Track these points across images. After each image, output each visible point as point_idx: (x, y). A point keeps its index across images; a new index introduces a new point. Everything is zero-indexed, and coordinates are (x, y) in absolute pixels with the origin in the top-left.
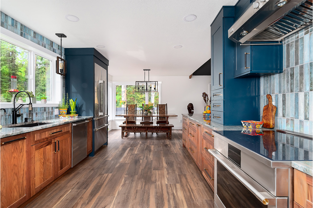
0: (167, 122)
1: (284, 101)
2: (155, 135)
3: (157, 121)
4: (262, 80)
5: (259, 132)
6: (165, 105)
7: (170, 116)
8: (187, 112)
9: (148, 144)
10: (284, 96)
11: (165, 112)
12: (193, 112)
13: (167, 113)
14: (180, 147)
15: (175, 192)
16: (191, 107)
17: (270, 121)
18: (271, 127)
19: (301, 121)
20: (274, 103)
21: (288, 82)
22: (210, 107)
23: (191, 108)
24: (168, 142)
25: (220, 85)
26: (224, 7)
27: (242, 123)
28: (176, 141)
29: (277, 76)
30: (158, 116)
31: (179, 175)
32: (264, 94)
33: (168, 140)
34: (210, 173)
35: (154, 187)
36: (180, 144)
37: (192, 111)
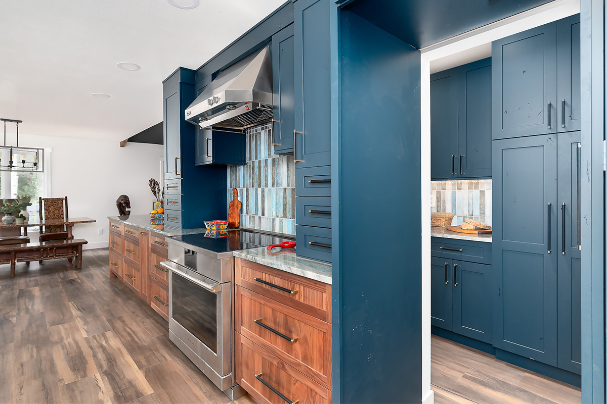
0: (69, 236)
1: (247, 196)
2: (35, 265)
3: (39, 235)
5: (224, 233)
6: (62, 200)
7: (77, 222)
9: (23, 287)
10: (247, 190)
11: (63, 215)
12: (129, 212)
13: (67, 217)
14: (104, 280)
15: (104, 343)
16: (125, 203)
17: (235, 220)
18: (236, 226)
19: (260, 218)
20: (239, 199)
21: (250, 177)
22: (162, 202)
23: (124, 205)
24: (73, 275)
25: (177, 174)
26: (181, 68)
27: (205, 224)
28: (95, 271)
29: (241, 168)
30: (44, 224)
31: (109, 321)
32: (231, 187)
33: (75, 271)
34: (164, 299)
35: (60, 348)
36: (102, 274)
37: (127, 209)
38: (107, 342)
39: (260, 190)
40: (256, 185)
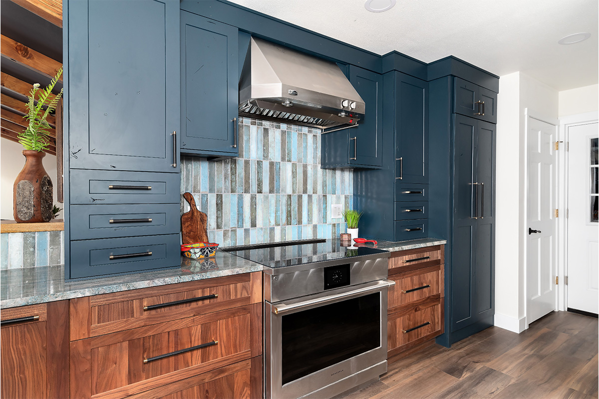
1: (219, 206)
10: (219, 197)
20: (199, 208)
21: (226, 178)
39: (247, 198)
40: (239, 189)
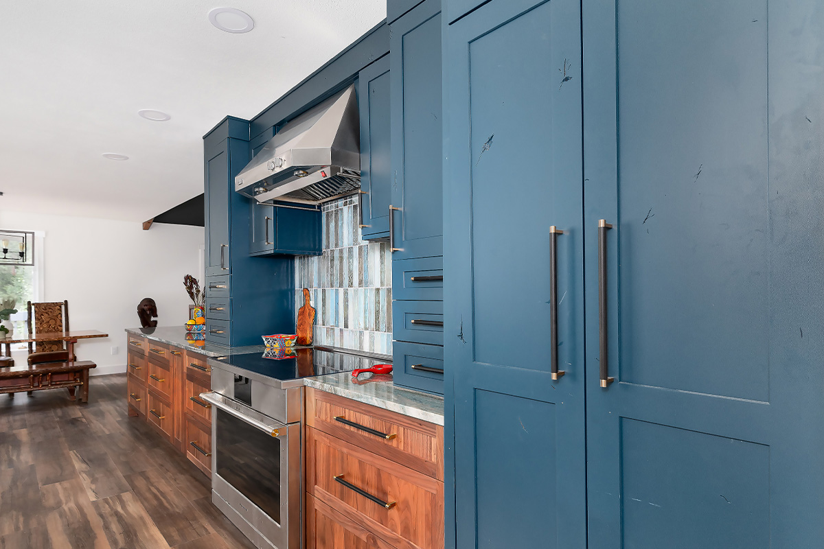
0: (71, 356)
1: (324, 300)
2: (21, 399)
3: (27, 355)
4: (297, 262)
5: (290, 352)
6: (59, 305)
7: (81, 337)
8: (136, 324)
9: (5, 429)
10: (324, 291)
11: (61, 326)
12: (156, 322)
13: (67, 329)
14: (119, 419)
15: (119, 509)
16: (149, 309)
17: (306, 334)
18: (308, 343)
19: (341, 330)
20: (312, 303)
22: (203, 309)
23: (147, 312)
24: (76, 412)
25: (223, 269)
26: (228, 117)
27: (264, 339)
28: (106, 406)
29: (315, 259)
30: (34, 340)
31: (127, 477)
32: (300, 287)
33: (78, 407)
34: (204, 446)
35: (58, 517)
36: (117, 411)
37: (153, 319)
38: (124, 507)
39: (341, 291)
40: (336, 283)
